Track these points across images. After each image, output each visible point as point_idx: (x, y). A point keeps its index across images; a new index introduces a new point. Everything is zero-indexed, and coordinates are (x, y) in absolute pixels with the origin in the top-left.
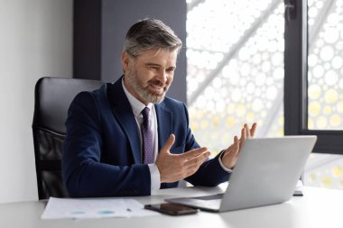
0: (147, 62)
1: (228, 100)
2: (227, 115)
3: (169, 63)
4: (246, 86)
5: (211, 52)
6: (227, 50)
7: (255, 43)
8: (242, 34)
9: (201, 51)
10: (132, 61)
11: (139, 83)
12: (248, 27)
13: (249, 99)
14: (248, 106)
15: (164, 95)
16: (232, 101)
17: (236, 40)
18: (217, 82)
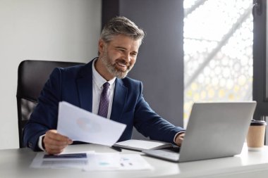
0: (116, 45)
1: (220, 77)
2: (220, 88)
3: (132, 48)
4: (233, 66)
5: (208, 41)
6: (220, 40)
7: (241, 34)
8: (231, 27)
9: (201, 40)
10: (106, 45)
11: (109, 61)
12: (235, 21)
13: (236, 75)
14: (236, 80)
15: (127, 72)
16: (223, 77)
17: (227, 32)
18: (212, 63)
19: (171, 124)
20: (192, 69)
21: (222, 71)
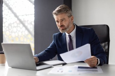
19: (40, 53)
20: (31, 28)
21: (17, 29)
